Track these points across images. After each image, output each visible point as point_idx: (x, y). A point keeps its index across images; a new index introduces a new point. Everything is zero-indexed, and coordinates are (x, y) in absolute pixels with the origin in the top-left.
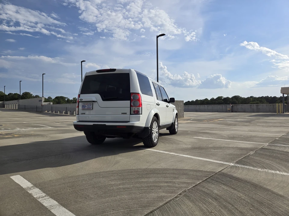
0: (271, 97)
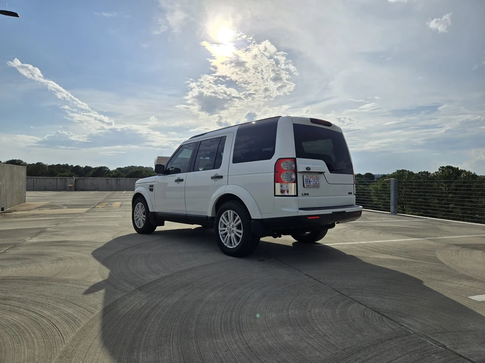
0: (72, 166)
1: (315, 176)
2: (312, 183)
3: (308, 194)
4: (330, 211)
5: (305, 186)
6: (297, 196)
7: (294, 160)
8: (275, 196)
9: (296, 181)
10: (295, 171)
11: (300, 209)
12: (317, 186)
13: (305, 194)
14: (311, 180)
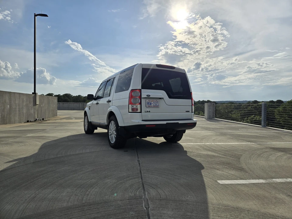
1: (155, 100)
2: (152, 105)
3: (149, 111)
4: (165, 122)
5: (147, 106)
6: (141, 112)
7: (140, 90)
8: (129, 112)
9: (141, 104)
10: (140, 97)
11: (143, 120)
12: (157, 107)
13: (147, 111)
14: (152, 103)
